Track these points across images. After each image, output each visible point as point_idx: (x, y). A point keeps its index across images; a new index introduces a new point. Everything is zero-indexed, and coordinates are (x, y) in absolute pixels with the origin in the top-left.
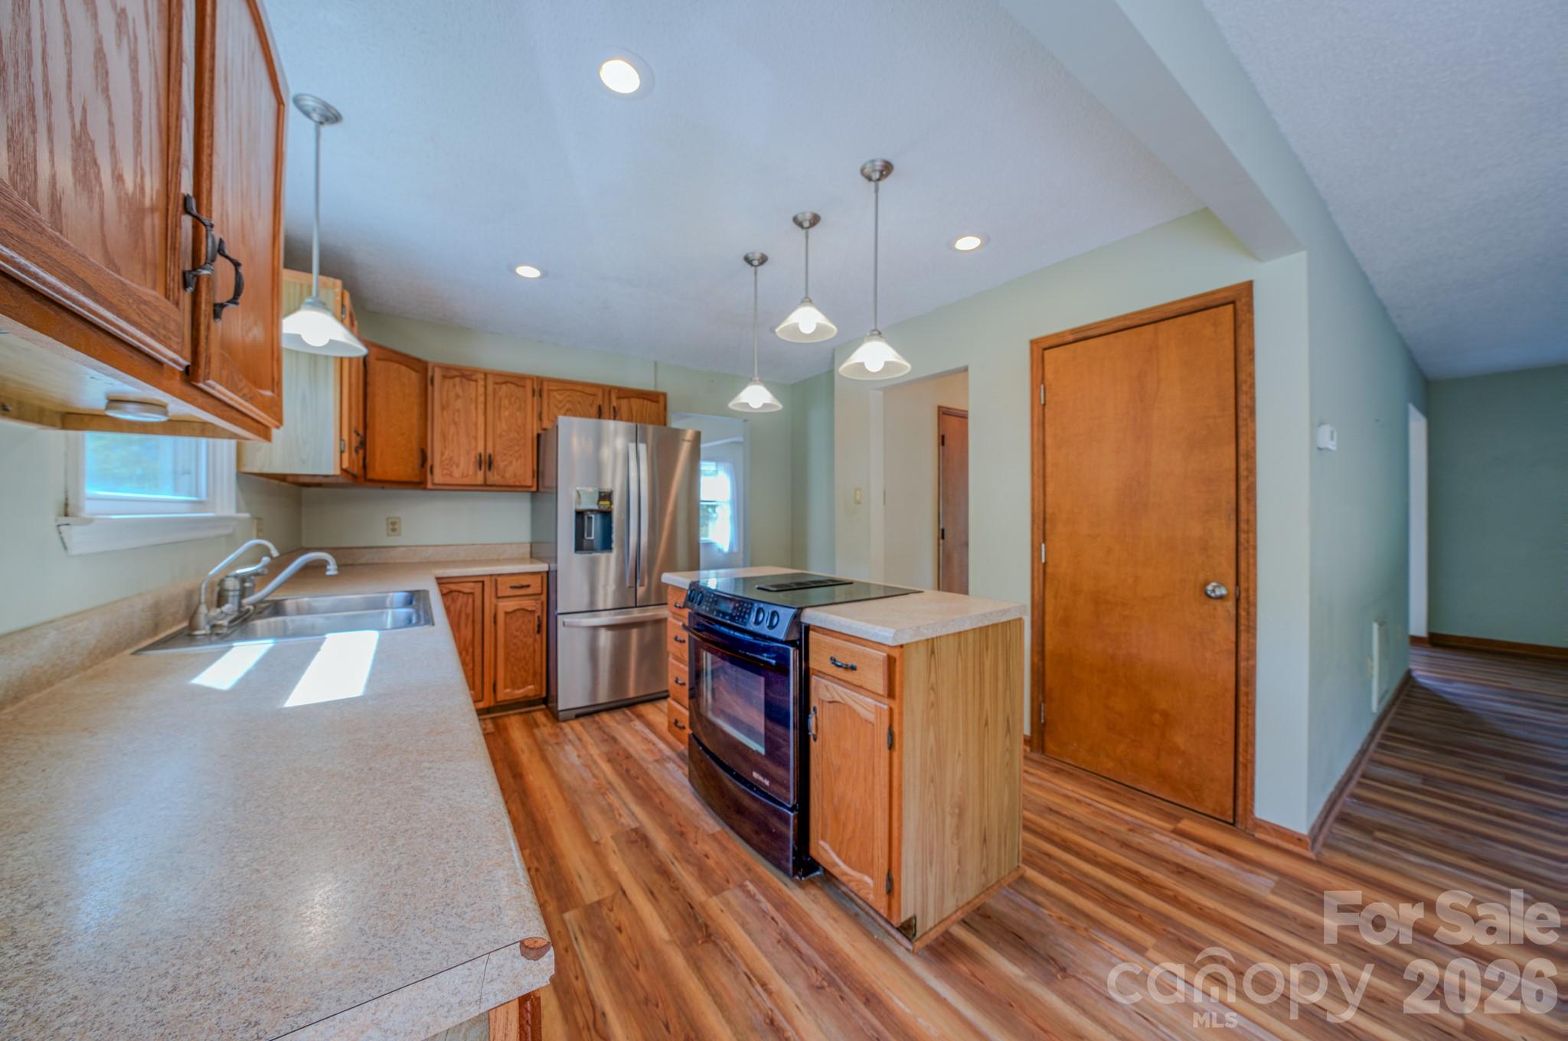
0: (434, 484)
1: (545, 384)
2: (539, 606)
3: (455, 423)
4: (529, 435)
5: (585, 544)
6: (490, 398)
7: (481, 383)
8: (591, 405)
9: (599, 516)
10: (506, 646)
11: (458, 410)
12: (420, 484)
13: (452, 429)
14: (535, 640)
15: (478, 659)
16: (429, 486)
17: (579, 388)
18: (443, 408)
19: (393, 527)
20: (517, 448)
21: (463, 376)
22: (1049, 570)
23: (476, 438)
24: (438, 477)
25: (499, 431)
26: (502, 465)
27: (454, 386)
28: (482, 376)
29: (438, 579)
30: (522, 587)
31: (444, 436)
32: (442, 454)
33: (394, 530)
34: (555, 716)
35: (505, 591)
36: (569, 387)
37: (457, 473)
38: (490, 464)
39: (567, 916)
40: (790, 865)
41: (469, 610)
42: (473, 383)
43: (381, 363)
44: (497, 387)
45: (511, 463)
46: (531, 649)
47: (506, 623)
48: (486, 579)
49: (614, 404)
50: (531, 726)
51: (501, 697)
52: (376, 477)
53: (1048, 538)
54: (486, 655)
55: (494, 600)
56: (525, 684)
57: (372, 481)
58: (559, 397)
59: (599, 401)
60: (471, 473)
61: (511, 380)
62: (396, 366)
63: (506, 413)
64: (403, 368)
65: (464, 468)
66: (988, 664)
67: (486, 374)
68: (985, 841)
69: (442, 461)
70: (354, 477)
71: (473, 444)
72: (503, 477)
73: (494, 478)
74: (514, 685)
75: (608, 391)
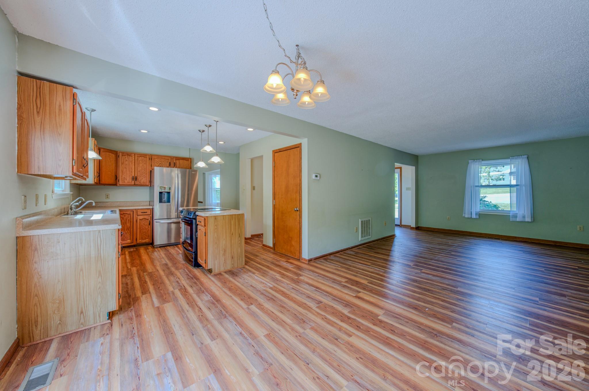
0: (119, 185)
1: (153, 156)
2: (150, 218)
3: (126, 168)
4: (148, 171)
5: (163, 201)
6: (136, 161)
7: (133, 157)
8: (167, 162)
9: (167, 193)
10: (140, 228)
11: (127, 164)
12: (116, 185)
13: (125, 170)
14: (148, 227)
15: (132, 232)
16: (118, 185)
17: (163, 157)
18: (122, 164)
19: (107, 196)
20: (144, 175)
21: (128, 155)
22: (275, 206)
23: (132, 172)
24: (121, 183)
25: (139, 170)
26: (140, 179)
27: (125, 158)
28: (134, 155)
29: (120, 210)
30: (145, 212)
31: (122, 171)
32: (122, 176)
33: (107, 197)
34: (153, 247)
35: (139, 213)
36: (160, 157)
37: (126, 182)
38: (136, 179)
39: (144, 273)
40: (193, 264)
41: (129, 218)
42: (131, 157)
43: (104, 153)
44: (138, 158)
45: (142, 179)
46: (147, 229)
47: (140, 222)
48: (134, 210)
49: (174, 162)
50: (146, 249)
51: (138, 242)
52: (102, 183)
53: (275, 198)
54: (134, 230)
55: (136, 216)
56: (146, 239)
57: (102, 184)
58: (157, 160)
59: (170, 161)
60: (130, 181)
61: (142, 156)
62: (108, 153)
63: (141, 165)
64: (110, 153)
65: (128, 180)
66: (233, 222)
67: (135, 154)
68: (233, 258)
69: (121, 179)
70: (97, 183)
71: (131, 173)
72: (140, 183)
73: (137, 183)
74: (142, 239)
75: (172, 158)
